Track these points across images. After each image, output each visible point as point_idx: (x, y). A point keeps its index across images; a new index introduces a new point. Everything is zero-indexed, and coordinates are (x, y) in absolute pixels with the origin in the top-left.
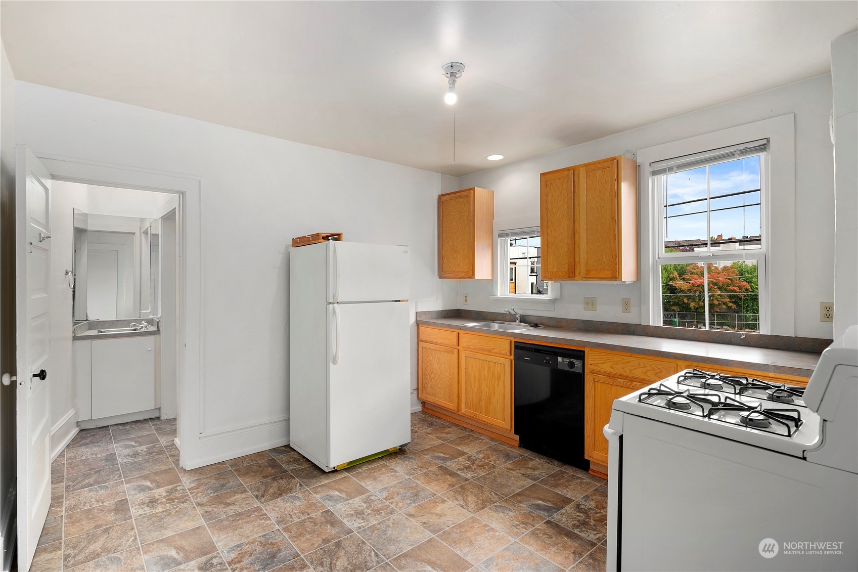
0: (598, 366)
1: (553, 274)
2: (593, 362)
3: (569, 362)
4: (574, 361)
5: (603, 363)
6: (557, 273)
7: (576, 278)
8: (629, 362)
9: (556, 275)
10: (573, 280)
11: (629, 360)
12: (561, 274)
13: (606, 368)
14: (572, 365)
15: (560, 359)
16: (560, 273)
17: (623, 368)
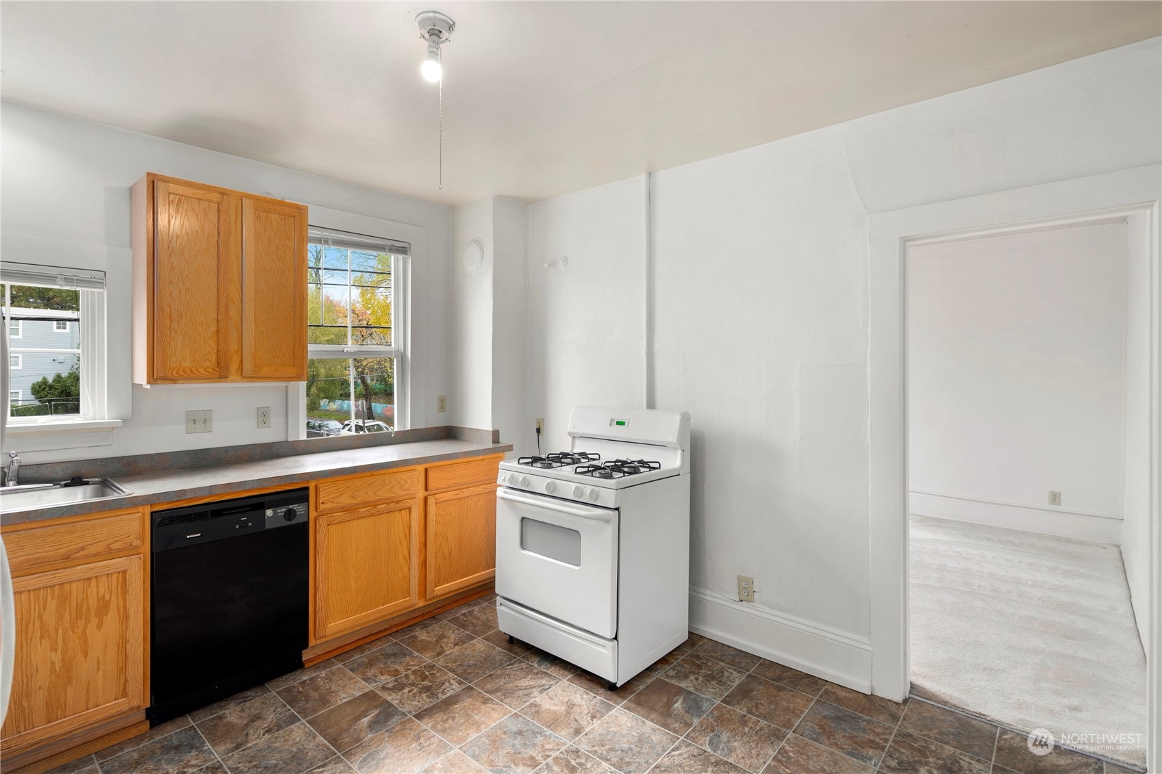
0: (333, 502)
1: (184, 370)
2: (325, 499)
3: (285, 512)
4: (295, 507)
5: (341, 494)
6: (194, 370)
7: (231, 378)
8: (372, 483)
9: (192, 372)
10: (225, 382)
11: (373, 481)
12: (204, 372)
13: (345, 500)
14: (290, 515)
15: (269, 513)
16: (201, 370)
17: (366, 493)
